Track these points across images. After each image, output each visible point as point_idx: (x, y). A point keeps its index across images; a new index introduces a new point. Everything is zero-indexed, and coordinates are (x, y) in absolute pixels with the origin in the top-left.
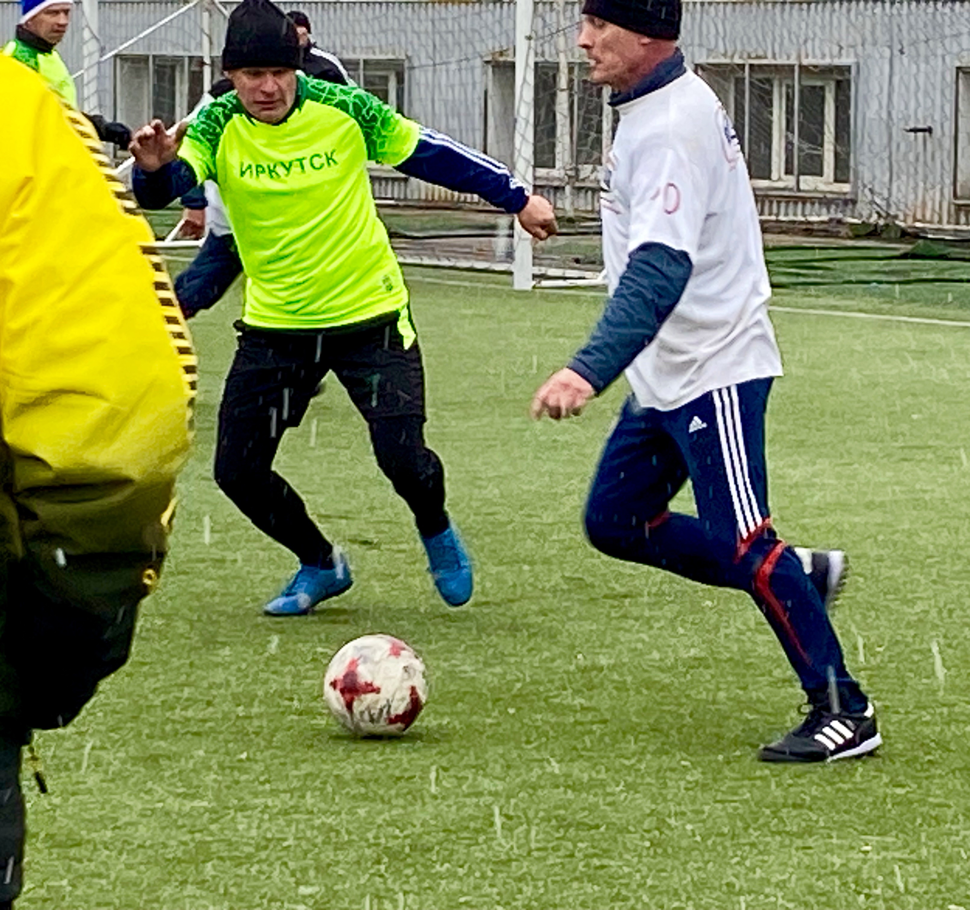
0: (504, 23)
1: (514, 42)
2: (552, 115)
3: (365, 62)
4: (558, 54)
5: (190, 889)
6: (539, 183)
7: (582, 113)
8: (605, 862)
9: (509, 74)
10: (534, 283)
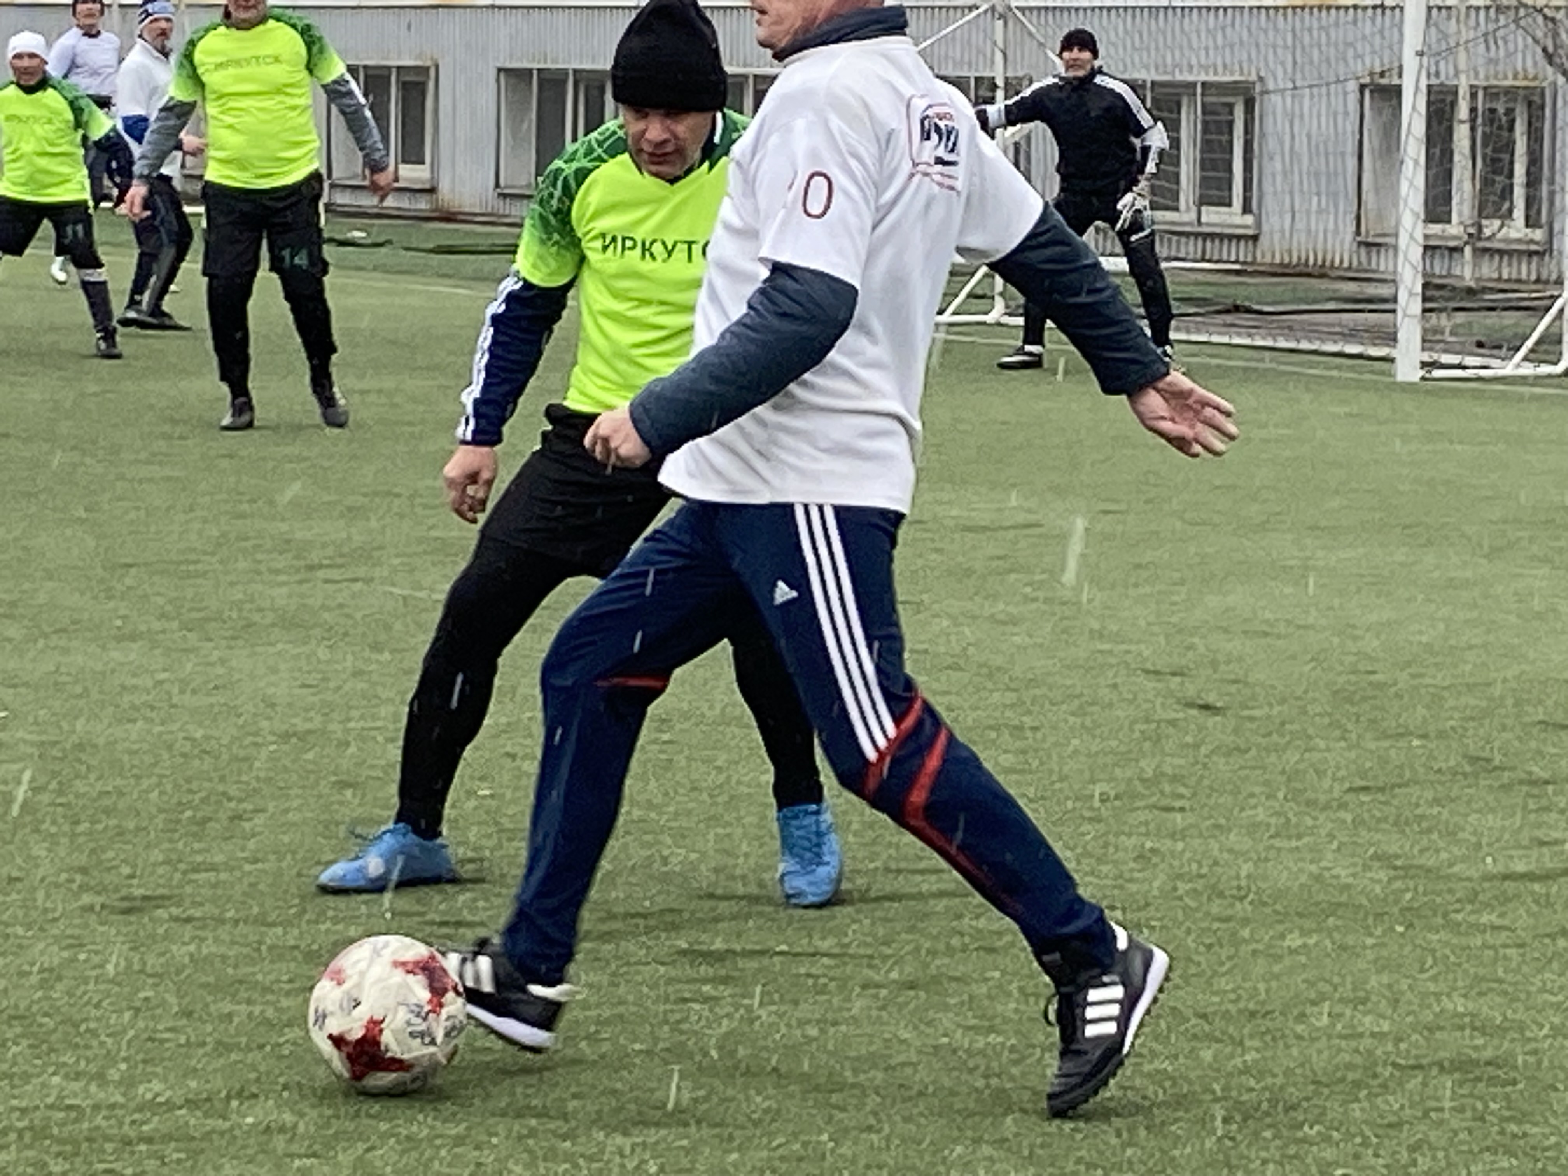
0: (1387, 33)
1: (1400, 59)
2: (1448, 154)
3: (1204, 84)
4: (1457, 74)
5: (986, 1150)
6: (1432, 243)
7: (1489, 151)
8: (1527, 1127)
9: (1394, 102)
10: (1421, 373)
